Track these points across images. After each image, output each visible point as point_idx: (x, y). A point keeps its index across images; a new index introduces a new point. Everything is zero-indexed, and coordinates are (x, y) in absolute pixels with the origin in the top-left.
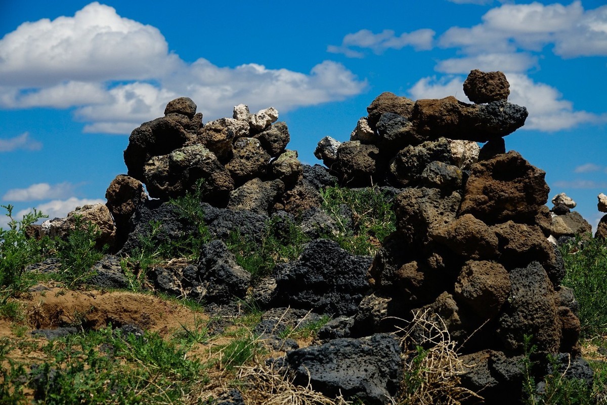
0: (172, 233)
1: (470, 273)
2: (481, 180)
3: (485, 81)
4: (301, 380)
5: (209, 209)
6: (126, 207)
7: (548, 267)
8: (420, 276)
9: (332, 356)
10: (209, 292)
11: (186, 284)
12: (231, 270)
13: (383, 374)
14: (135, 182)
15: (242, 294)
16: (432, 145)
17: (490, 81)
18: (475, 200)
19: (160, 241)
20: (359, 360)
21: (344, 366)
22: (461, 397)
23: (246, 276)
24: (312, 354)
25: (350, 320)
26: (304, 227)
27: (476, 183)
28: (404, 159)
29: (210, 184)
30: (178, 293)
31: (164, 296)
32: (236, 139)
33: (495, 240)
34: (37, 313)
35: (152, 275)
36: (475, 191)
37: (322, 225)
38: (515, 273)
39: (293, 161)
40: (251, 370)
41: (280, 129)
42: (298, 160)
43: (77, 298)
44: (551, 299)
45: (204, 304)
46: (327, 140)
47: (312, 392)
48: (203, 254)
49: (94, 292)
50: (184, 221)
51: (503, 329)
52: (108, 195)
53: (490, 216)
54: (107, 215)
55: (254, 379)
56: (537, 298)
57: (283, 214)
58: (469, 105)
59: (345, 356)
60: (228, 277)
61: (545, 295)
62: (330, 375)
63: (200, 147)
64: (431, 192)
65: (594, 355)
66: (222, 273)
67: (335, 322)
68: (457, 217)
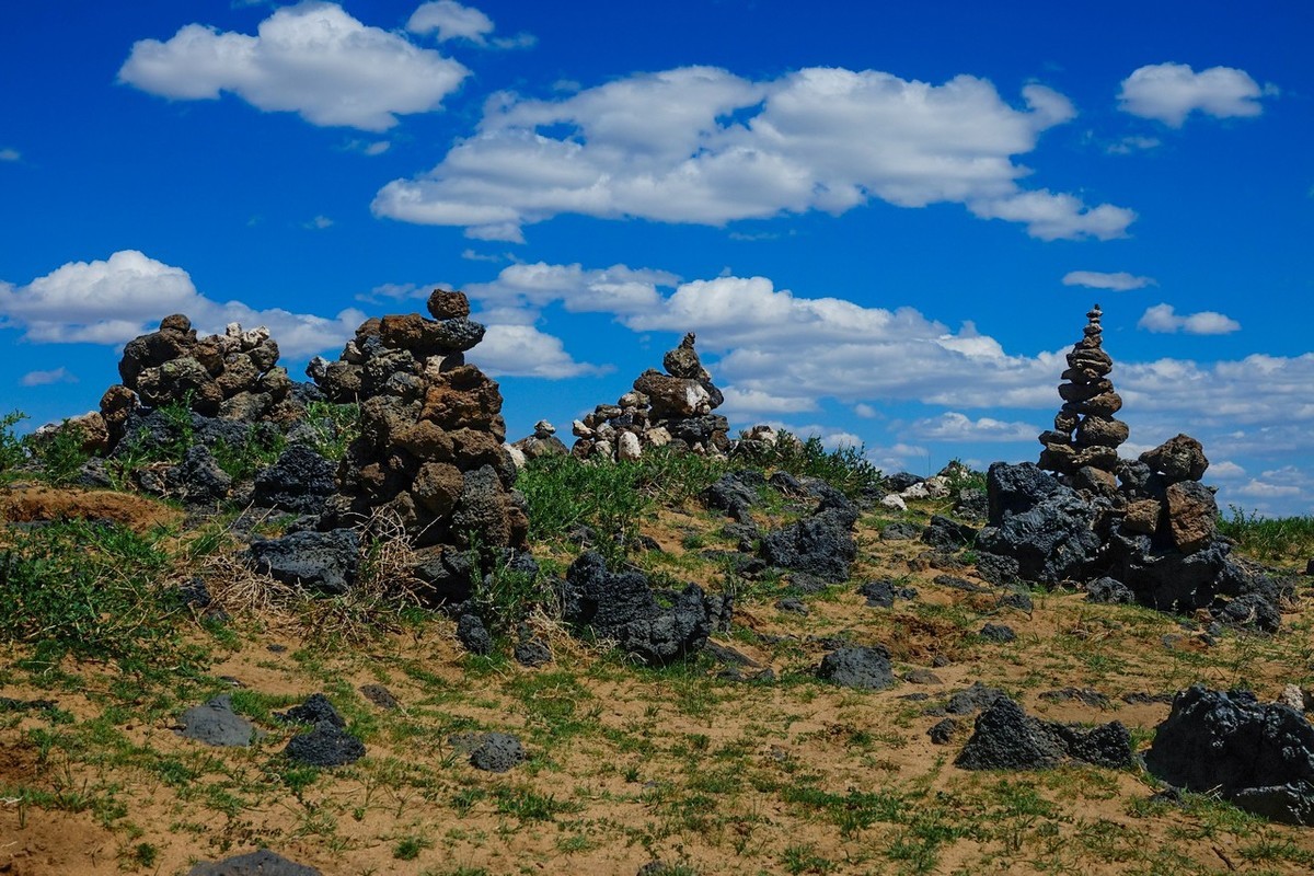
0: (161, 439)
1: (427, 473)
2: (440, 390)
3: (447, 299)
4: (262, 569)
5: (198, 418)
6: (118, 415)
7: (499, 471)
8: (382, 477)
9: (293, 547)
10: (190, 493)
11: (169, 485)
12: (212, 473)
13: (341, 565)
14: (128, 392)
15: (222, 496)
16: (397, 357)
17: (452, 300)
18: (433, 408)
19: (148, 447)
20: (319, 551)
21: (304, 557)
22: (415, 587)
23: (228, 478)
24: (274, 545)
25: (317, 517)
26: (289, 438)
27: (436, 392)
28: (371, 369)
29: (200, 395)
30: (160, 493)
31: (145, 496)
32: (227, 354)
33: (451, 445)
34: (15, 508)
35: (136, 476)
36: (434, 399)
37: (306, 436)
38: (468, 473)
39: (281, 376)
40: (215, 560)
41: (270, 347)
42: (286, 376)
43: (58, 496)
44: (501, 499)
45: (185, 505)
46: (317, 359)
47: (271, 580)
48: (186, 458)
49: (78, 491)
50: (171, 428)
51: (455, 525)
52: (102, 404)
53: (448, 424)
54: (100, 422)
55: (218, 568)
56: (487, 497)
57: (269, 424)
58: (430, 322)
59: (305, 547)
60: (209, 479)
61: (495, 495)
62: (290, 565)
63: (191, 360)
64: (394, 399)
65: (546, 554)
66: (204, 475)
67: (303, 519)
68: (417, 423)
